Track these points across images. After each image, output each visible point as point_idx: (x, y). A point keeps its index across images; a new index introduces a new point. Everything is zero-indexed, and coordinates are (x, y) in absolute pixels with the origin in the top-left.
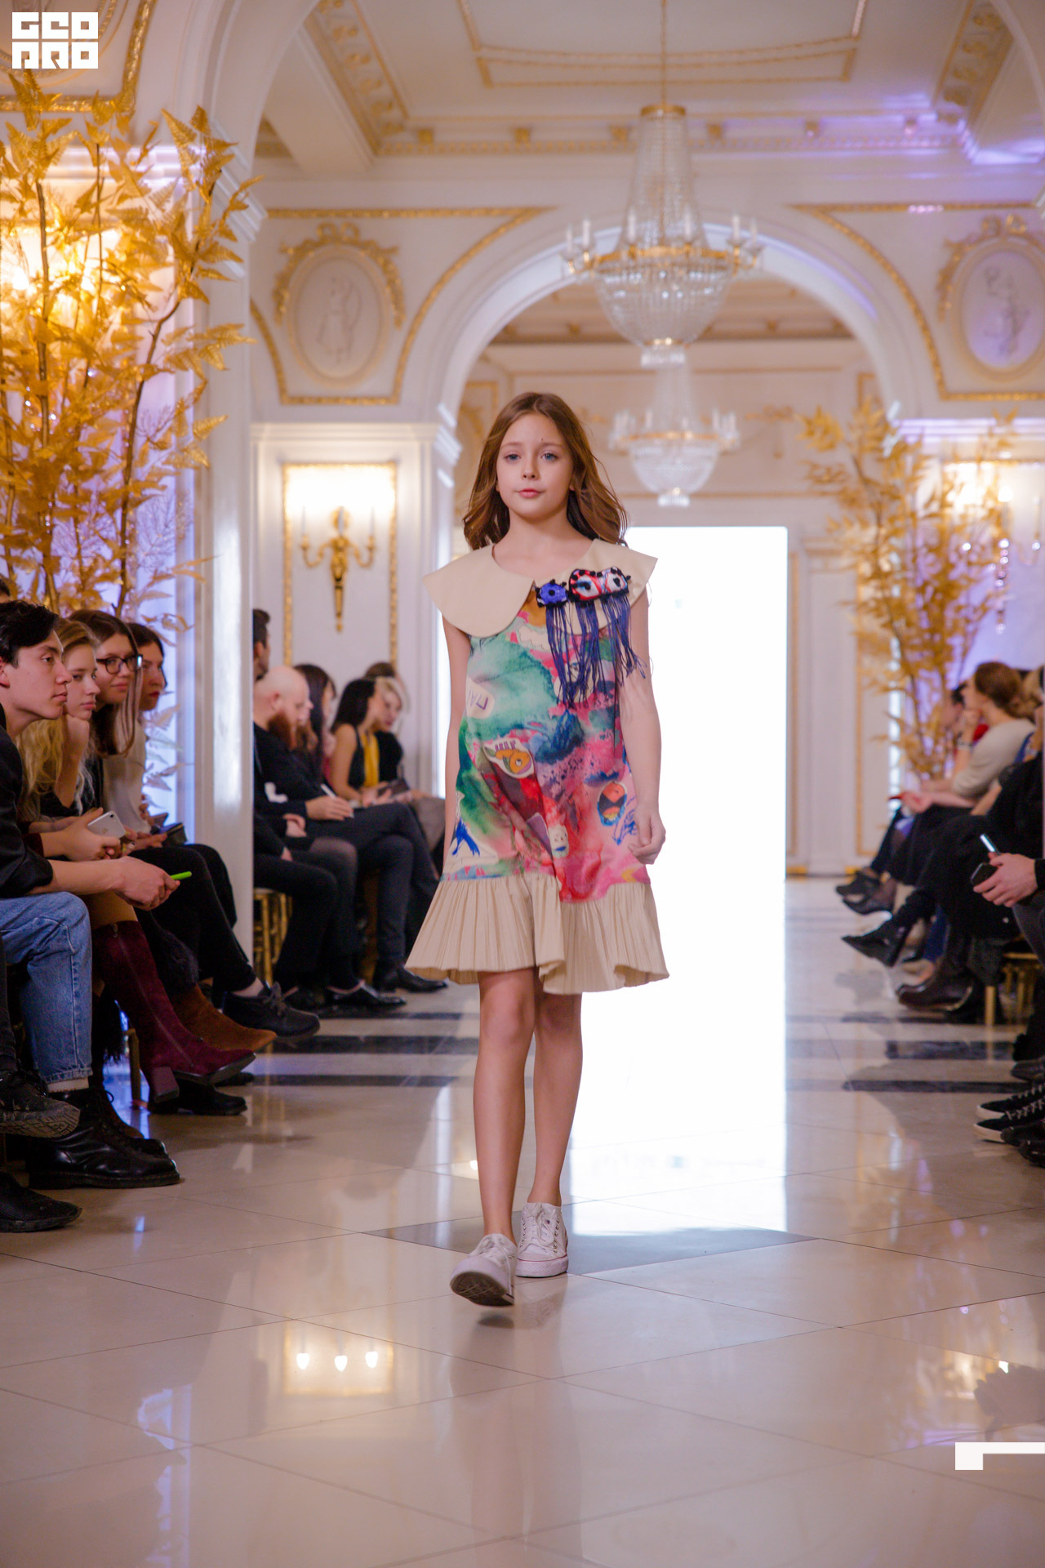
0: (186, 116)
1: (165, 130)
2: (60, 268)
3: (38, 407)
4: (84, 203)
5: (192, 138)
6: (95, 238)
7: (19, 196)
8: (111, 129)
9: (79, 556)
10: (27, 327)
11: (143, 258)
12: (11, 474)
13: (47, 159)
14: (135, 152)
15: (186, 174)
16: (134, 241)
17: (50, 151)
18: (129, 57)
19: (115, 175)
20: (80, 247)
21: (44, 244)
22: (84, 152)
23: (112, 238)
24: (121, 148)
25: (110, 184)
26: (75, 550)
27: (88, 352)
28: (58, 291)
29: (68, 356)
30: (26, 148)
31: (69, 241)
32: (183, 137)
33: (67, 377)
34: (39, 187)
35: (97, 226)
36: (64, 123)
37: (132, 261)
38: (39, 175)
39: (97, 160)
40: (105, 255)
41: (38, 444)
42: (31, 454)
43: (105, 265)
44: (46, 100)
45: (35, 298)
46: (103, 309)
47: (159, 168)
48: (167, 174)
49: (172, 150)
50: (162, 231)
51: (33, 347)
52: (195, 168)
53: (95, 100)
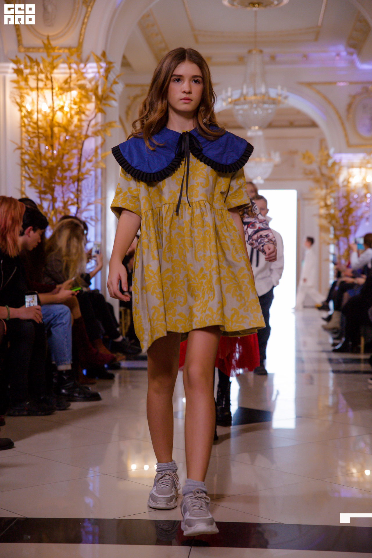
0: (99, 53)
1: (92, 58)
2: (58, 104)
3: (50, 149)
4: (66, 82)
5: (101, 60)
6: (69, 93)
7: (44, 79)
8: (74, 58)
9: (63, 197)
10: (47, 123)
11: (85, 100)
12: (41, 170)
13: (54, 68)
14: (82, 65)
15: (99, 72)
16: (82, 94)
17: (55, 65)
18: (81, 34)
19: (76, 73)
20: (64, 96)
21: (52, 96)
22: (66, 66)
23: (75, 93)
24: (78, 64)
25: (74, 76)
26: (61, 195)
27: (66, 130)
28: (57, 111)
29: (60, 132)
30: (47, 64)
31: (61, 94)
32: (98, 60)
33: (59, 139)
34: (51, 77)
35: (70, 89)
36: (59, 56)
37: (81, 101)
38: (51, 73)
39: (70, 68)
40: (72, 99)
41: (50, 161)
42: (48, 164)
43: (72, 102)
44: (53, 49)
45: (50, 113)
46: (72, 117)
47: (90, 70)
48: (93, 72)
49: (94, 65)
50: (91, 91)
51: (49, 129)
52: (102, 71)
53: (69, 48)
